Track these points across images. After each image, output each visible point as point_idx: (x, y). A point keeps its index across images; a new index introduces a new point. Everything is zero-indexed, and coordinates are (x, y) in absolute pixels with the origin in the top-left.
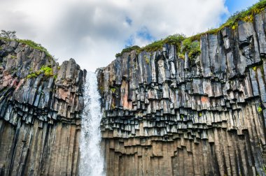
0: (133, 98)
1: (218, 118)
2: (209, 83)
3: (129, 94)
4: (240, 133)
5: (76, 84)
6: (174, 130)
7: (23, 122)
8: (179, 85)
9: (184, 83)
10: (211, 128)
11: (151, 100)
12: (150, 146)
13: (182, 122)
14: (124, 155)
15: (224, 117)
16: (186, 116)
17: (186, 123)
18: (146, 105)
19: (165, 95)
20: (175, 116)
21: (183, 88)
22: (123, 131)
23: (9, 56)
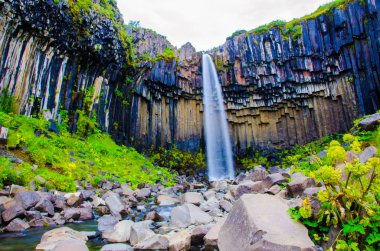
0: (245, 74)
1: (317, 89)
2: (310, 61)
3: (242, 72)
4: (334, 98)
5: (196, 65)
6: (279, 100)
7: (155, 98)
8: (284, 63)
9: (289, 61)
10: (311, 97)
11: (261, 76)
12: (259, 115)
13: (286, 93)
14: (236, 123)
15: (322, 87)
16: (291, 89)
17: (290, 94)
18: (257, 80)
19: (273, 71)
20: (282, 88)
21: (288, 65)
22: (236, 104)
23: (140, 42)
